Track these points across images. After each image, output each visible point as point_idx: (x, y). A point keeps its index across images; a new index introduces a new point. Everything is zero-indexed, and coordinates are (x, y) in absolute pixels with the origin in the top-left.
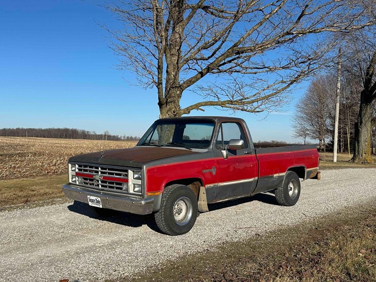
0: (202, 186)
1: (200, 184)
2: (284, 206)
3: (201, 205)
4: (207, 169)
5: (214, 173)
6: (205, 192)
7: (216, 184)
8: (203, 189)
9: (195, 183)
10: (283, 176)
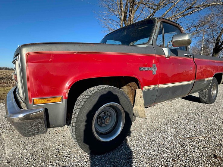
0: (139, 88)
1: (136, 86)
2: (206, 103)
3: (137, 110)
4: (146, 66)
5: (155, 73)
6: (142, 96)
7: (157, 86)
8: (139, 92)
9: (130, 84)
10: (210, 81)
